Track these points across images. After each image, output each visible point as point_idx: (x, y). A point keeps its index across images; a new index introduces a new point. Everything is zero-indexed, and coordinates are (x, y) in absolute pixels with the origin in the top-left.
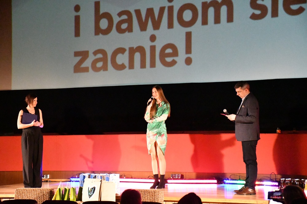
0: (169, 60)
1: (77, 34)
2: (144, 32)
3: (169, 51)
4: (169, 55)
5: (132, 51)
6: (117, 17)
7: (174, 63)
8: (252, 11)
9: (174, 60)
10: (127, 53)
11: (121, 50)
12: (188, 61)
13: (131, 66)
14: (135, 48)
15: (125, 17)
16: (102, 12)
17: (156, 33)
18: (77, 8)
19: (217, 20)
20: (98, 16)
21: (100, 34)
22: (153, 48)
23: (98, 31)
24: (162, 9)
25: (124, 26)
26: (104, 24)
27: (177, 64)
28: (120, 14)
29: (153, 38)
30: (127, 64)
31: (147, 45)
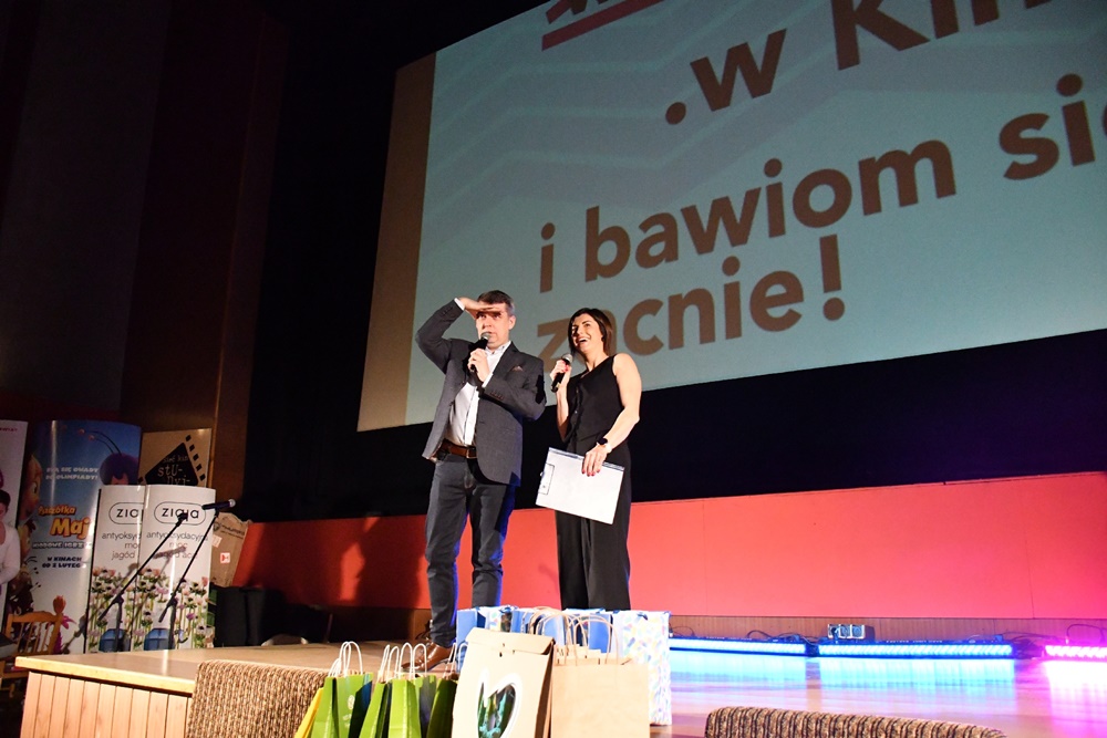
0: (777, 312)
1: (546, 285)
2: (705, 257)
3: (776, 290)
4: (778, 301)
5: (677, 304)
6: (640, 232)
7: (793, 318)
8: (1008, 159)
9: (791, 311)
10: (664, 312)
11: (651, 306)
12: (834, 310)
13: (677, 340)
14: (683, 296)
15: (658, 229)
16: (602, 228)
17: (738, 251)
18: (548, 231)
19: (908, 195)
20: (594, 239)
21: (599, 277)
22: (732, 292)
23: (594, 270)
24: (751, 197)
25: (657, 249)
26: (607, 253)
27: (801, 320)
28: (645, 226)
29: (731, 266)
30: (664, 338)
31: (716, 285)
